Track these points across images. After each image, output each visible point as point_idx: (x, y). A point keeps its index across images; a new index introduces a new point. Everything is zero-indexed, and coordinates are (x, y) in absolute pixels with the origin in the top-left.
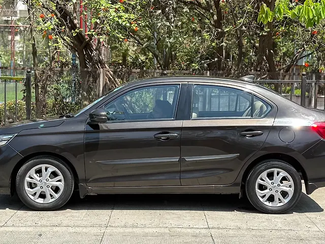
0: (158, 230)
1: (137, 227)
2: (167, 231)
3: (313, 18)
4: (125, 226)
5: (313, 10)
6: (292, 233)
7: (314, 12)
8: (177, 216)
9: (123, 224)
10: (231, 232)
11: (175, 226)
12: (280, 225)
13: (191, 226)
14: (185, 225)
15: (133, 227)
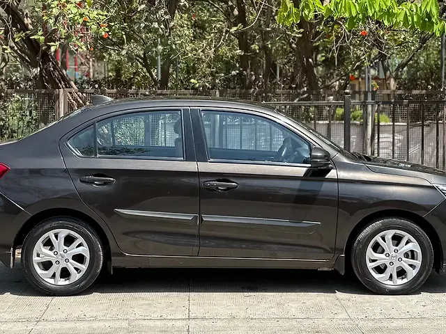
0: (111, 324)
1: (83, 320)
2: (125, 324)
3: (356, 16)
4: (66, 320)
5: (356, 4)
6: (306, 323)
7: (357, 8)
8: (147, 302)
9: (63, 316)
10: (219, 324)
11: (140, 317)
12: (293, 311)
13: (165, 316)
14: (155, 316)
15: (79, 319)
